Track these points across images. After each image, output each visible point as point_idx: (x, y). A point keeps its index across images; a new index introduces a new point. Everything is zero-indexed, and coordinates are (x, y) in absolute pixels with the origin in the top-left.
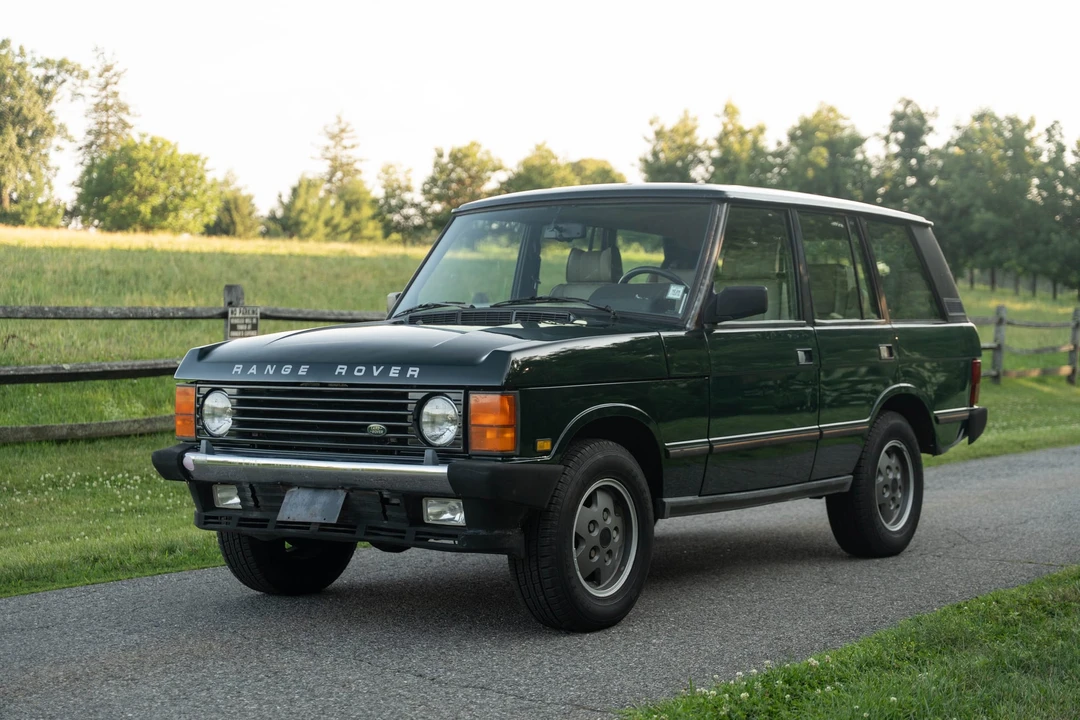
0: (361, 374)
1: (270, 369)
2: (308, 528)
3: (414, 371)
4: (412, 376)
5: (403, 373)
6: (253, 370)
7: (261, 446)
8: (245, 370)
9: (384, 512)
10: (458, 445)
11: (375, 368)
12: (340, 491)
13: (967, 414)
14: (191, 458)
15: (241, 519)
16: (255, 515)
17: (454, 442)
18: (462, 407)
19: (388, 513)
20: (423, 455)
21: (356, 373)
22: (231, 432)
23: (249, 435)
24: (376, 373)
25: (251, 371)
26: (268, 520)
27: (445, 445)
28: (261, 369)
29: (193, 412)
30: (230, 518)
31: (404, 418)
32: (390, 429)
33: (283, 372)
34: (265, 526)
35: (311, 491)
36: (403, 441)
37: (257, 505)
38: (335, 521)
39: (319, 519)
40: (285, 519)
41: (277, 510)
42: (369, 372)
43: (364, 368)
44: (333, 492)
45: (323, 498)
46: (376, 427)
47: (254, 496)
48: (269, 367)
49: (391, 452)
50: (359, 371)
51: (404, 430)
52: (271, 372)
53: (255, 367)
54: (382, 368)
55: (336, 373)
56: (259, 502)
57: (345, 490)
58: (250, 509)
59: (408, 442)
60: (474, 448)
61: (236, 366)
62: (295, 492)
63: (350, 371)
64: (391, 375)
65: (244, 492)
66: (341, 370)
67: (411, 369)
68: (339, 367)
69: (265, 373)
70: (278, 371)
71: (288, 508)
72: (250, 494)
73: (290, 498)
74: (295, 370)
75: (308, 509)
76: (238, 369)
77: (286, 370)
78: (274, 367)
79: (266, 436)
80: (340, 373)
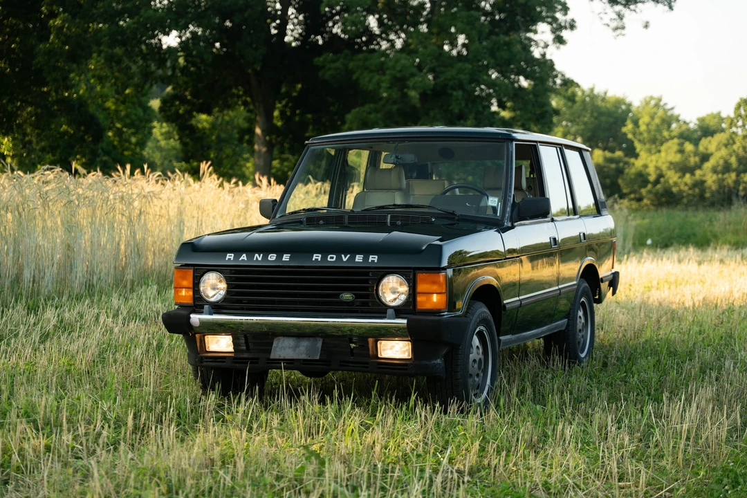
0: (334, 259)
1: (258, 257)
2: (293, 363)
3: (373, 258)
4: (373, 261)
5: (366, 259)
6: (244, 257)
7: (248, 309)
8: (236, 258)
10: (409, 306)
11: (343, 256)
12: (318, 339)
13: (612, 276)
14: (195, 318)
15: (234, 358)
16: (245, 355)
17: (406, 303)
18: (412, 281)
20: (386, 313)
21: (329, 259)
22: (225, 299)
23: (240, 301)
24: (345, 260)
25: (242, 258)
26: (258, 359)
27: (398, 306)
28: (250, 257)
29: (191, 286)
30: (223, 358)
31: (366, 289)
32: (357, 296)
33: (269, 259)
34: (257, 363)
35: (294, 338)
36: (366, 304)
37: (248, 349)
38: (318, 358)
39: (304, 357)
40: (277, 357)
41: (269, 352)
42: (339, 258)
43: (335, 256)
44: (311, 339)
45: (305, 344)
46: (347, 296)
47: (247, 343)
48: (257, 255)
49: (356, 312)
51: (367, 296)
52: (260, 259)
53: (244, 255)
54: (349, 256)
55: (314, 259)
56: (251, 346)
57: (321, 337)
58: (242, 351)
59: (370, 305)
60: (419, 307)
61: (228, 255)
62: (282, 339)
63: (324, 258)
64: (357, 260)
65: (238, 339)
66: (317, 257)
67: (371, 256)
68: (315, 255)
69: (255, 259)
70: (265, 258)
71: (278, 349)
72: (244, 341)
73: (278, 344)
74: (280, 257)
75: (294, 350)
76: (230, 256)
77: (272, 257)
78: (261, 255)
79: (254, 302)
80: (316, 260)
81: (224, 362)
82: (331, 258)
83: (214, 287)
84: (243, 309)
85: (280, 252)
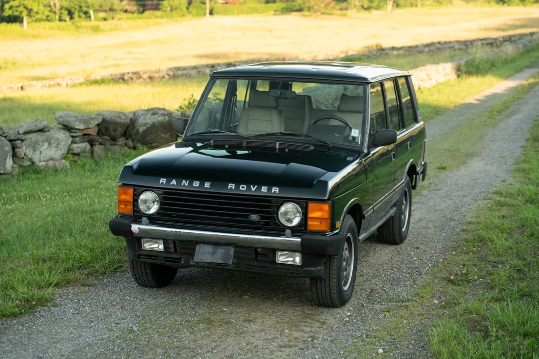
0: (245, 189)
3: (275, 190)
4: (275, 192)
5: (270, 190)
6: (174, 182)
7: (176, 221)
8: (168, 182)
9: (256, 257)
10: (302, 227)
11: (252, 186)
12: (230, 247)
14: (135, 228)
15: (165, 258)
16: (173, 256)
17: (299, 225)
18: (304, 209)
19: (258, 258)
20: (285, 232)
21: (241, 189)
22: (157, 213)
23: (170, 216)
24: (253, 189)
25: (172, 183)
26: (181, 259)
27: (294, 227)
28: (179, 183)
29: (131, 200)
30: (157, 257)
31: (269, 212)
32: (262, 218)
33: (194, 185)
34: (179, 262)
35: (213, 246)
36: (269, 224)
37: (176, 250)
38: (231, 262)
39: (220, 261)
40: (199, 261)
41: (193, 255)
42: (249, 189)
43: (245, 186)
44: (226, 247)
45: (221, 251)
46: (254, 217)
47: (175, 246)
48: (184, 181)
49: (261, 229)
50: (243, 187)
51: (270, 218)
52: (186, 184)
53: (174, 180)
54: (256, 186)
55: (229, 188)
57: (233, 247)
58: (171, 253)
59: (272, 224)
60: (310, 228)
61: (161, 179)
62: (203, 245)
63: (237, 187)
64: (262, 190)
65: (168, 243)
66: (232, 186)
67: (273, 188)
68: (230, 184)
69: (183, 184)
70: (191, 184)
71: (199, 254)
73: (199, 250)
74: (202, 184)
75: (212, 256)
76: (163, 181)
77: (196, 184)
78: (188, 181)
79: (181, 217)
80: (231, 188)
81: (157, 260)
82: (243, 188)
83: (150, 202)
84: (172, 221)
85: (202, 180)
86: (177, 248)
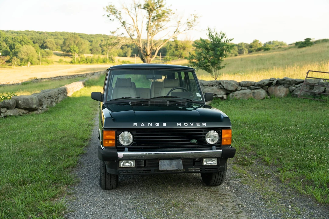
1: (150, 125)
3: (204, 124)
5: (201, 124)
7: (144, 148)
8: (139, 125)
9: (194, 164)
11: (191, 123)
12: (180, 160)
14: (121, 154)
16: (143, 169)
18: (220, 133)
22: (132, 144)
23: (140, 145)
24: (192, 125)
25: (142, 125)
26: (150, 170)
28: (146, 125)
29: (115, 138)
30: (132, 171)
32: (198, 140)
33: (156, 125)
35: (169, 160)
38: (182, 169)
39: (176, 169)
40: (163, 169)
42: (189, 125)
44: (177, 160)
45: (175, 163)
46: (194, 141)
52: (151, 125)
53: (143, 124)
54: (193, 123)
56: (146, 165)
58: (141, 167)
59: (202, 144)
60: (223, 144)
62: (162, 161)
63: (182, 124)
64: (197, 125)
65: (141, 162)
66: (179, 124)
69: (149, 126)
70: (154, 125)
71: (162, 166)
72: (143, 163)
73: (161, 163)
74: (161, 125)
75: (170, 166)
76: (135, 124)
77: (157, 125)
78: (152, 124)
79: (148, 145)
80: (179, 125)
81: (133, 173)
82: (186, 125)
83: (126, 138)
84: (141, 148)
85: (161, 122)
86: (146, 164)
